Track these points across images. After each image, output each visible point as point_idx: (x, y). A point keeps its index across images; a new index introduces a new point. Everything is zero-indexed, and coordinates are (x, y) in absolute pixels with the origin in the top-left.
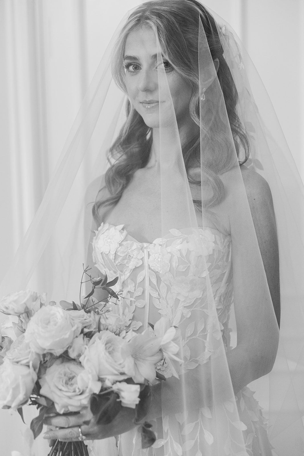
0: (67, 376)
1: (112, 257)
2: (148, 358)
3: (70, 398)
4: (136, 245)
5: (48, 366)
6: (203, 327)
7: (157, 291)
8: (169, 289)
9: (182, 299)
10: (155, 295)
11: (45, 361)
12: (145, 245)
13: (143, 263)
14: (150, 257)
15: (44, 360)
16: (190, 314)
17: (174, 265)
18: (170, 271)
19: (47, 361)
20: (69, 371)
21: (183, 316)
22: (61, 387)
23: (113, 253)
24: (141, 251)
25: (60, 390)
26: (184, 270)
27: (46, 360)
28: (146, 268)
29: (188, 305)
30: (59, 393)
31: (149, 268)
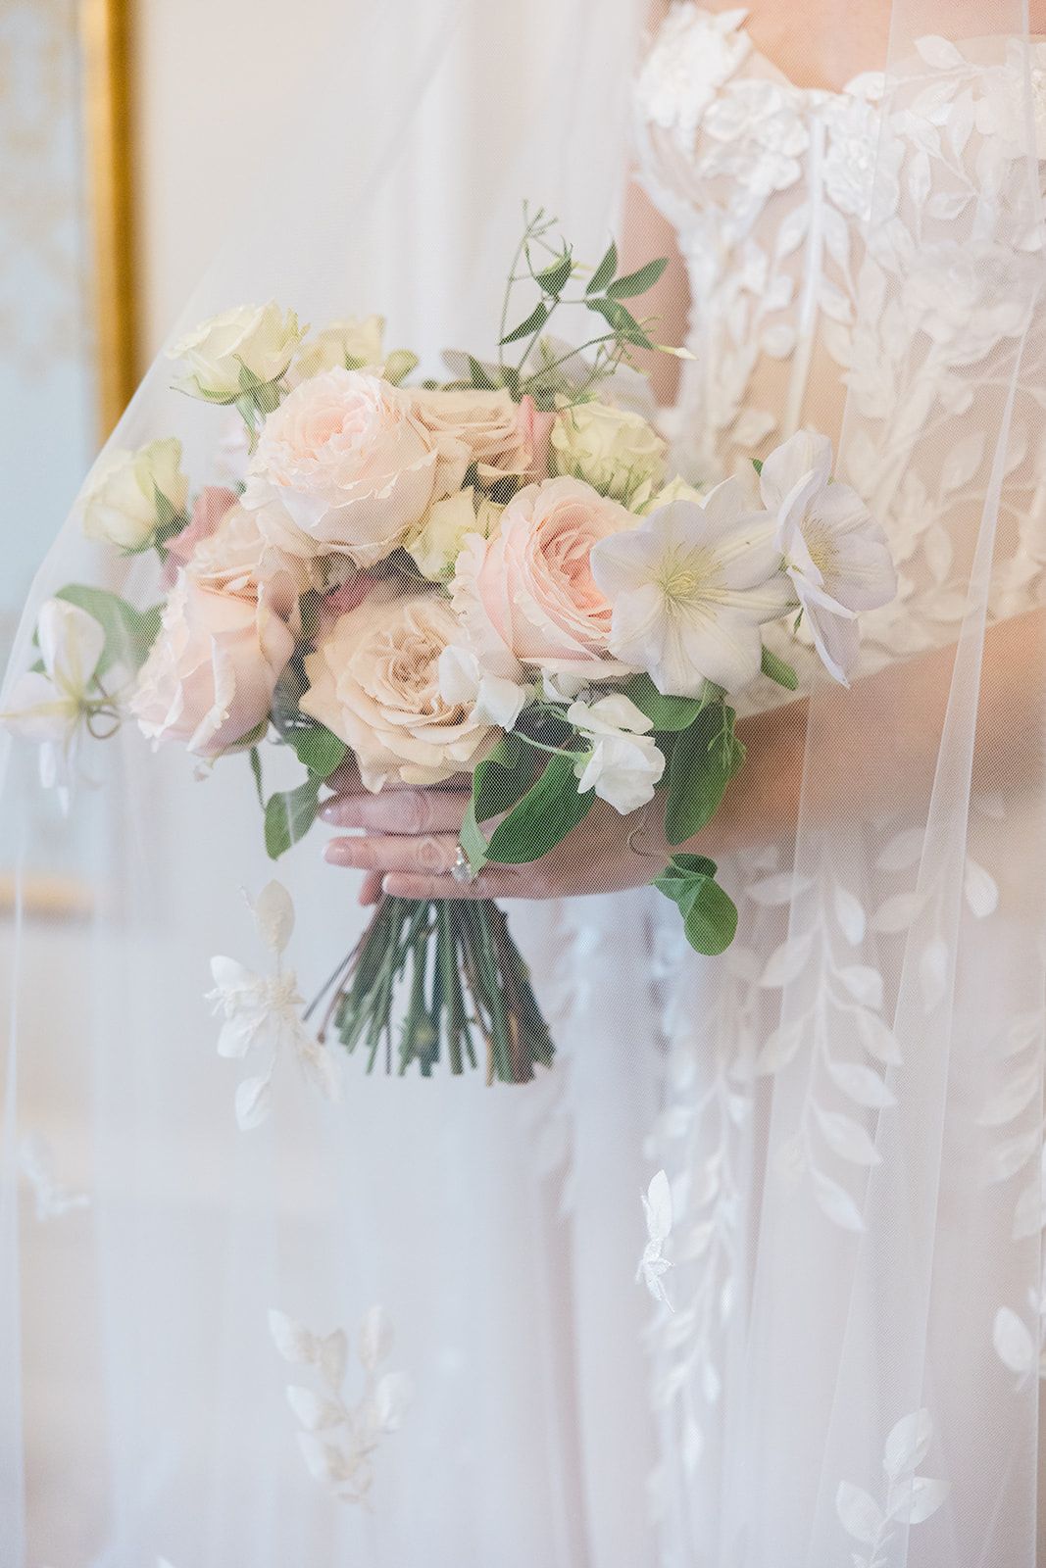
0: (408, 650)
1: (685, 140)
2: (733, 598)
3: (406, 732)
4: (783, 95)
5: (344, 605)
6: (1018, 458)
7: (847, 293)
8: (893, 289)
9: (940, 333)
10: (838, 310)
11: (328, 587)
12: (817, 96)
13: (802, 178)
14: (832, 151)
15: (326, 583)
16: (968, 400)
17: (918, 190)
18: (899, 213)
19: (338, 587)
20: (414, 630)
21: (936, 408)
22: (374, 690)
23: (687, 124)
24: (799, 125)
25: (375, 701)
26: (953, 215)
27: (333, 583)
28: (817, 195)
29: (965, 361)
30: (364, 711)
31: (827, 198)
